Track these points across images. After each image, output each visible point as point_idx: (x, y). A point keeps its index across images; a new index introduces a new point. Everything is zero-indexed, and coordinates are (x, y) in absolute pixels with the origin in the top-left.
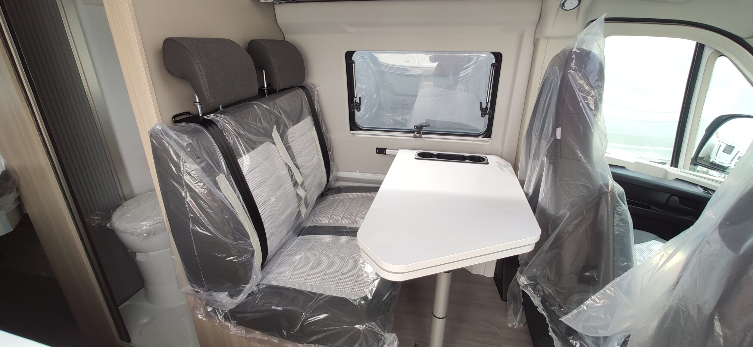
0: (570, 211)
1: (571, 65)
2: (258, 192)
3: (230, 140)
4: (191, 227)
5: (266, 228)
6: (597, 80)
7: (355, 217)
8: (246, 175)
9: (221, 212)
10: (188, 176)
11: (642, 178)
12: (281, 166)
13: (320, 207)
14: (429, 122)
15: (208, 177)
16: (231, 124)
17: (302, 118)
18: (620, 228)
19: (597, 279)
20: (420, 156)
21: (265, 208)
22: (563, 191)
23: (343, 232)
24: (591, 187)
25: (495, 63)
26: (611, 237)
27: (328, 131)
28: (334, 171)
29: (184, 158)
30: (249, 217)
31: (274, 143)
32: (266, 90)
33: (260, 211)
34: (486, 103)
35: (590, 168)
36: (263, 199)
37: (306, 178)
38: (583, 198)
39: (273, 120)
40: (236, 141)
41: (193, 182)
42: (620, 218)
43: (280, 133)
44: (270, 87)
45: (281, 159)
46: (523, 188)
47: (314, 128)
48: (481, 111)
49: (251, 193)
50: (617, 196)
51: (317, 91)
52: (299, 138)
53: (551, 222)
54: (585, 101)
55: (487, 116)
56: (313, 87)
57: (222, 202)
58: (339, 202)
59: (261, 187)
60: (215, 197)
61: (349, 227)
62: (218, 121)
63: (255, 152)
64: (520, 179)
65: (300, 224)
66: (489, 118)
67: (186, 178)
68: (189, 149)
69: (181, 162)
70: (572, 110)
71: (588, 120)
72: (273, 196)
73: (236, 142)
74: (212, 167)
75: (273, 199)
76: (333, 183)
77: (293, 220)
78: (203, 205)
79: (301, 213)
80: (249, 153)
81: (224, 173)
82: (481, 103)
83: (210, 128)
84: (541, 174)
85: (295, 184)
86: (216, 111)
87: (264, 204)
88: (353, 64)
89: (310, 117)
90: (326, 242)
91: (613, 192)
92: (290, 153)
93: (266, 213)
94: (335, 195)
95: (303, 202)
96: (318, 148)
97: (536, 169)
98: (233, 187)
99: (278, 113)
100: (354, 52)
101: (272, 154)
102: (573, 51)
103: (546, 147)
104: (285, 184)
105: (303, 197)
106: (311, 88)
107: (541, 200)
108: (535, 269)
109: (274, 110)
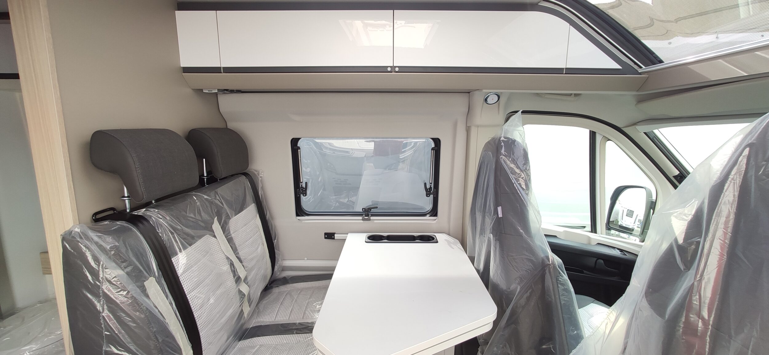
0: (520, 285)
1: (502, 152)
2: (195, 294)
3: (165, 237)
4: (104, 348)
5: (202, 336)
6: (524, 164)
7: (305, 310)
8: (181, 276)
9: (148, 324)
10: (108, 284)
11: (571, 246)
12: (222, 261)
13: (264, 302)
14: (377, 204)
15: (134, 283)
16: (166, 218)
17: (245, 207)
18: (565, 298)
19: (554, 352)
20: (371, 239)
21: (203, 312)
22: (511, 265)
23: (292, 329)
24: (535, 260)
25: (435, 147)
26: (559, 308)
27: (272, 218)
28: (280, 260)
29: (105, 262)
30: (183, 325)
31: (215, 236)
32: (205, 179)
33: (195, 316)
34: (430, 183)
35: (531, 242)
36: (200, 301)
37: (249, 271)
38: (529, 271)
39: (213, 210)
40: (170, 237)
41: (114, 291)
42: (563, 288)
43: (221, 225)
44: (210, 176)
45: (222, 253)
46: (473, 265)
47: (258, 215)
48: (426, 191)
49: (186, 296)
50: (557, 267)
51: (261, 177)
52: (242, 227)
53: (504, 297)
54: (517, 182)
55: (432, 196)
56: (256, 173)
57: (150, 312)
58: (287, 294)
59: (198, 288)
60: (142, 306)
61: (299, 323)
62: (151, 217)
63: (193, 248)
64: (470, 255)
65: (243, 325)
66: (434, 198)
67: (105, 287)
68: (113, 252)
69: (101, 268)
70: (508, 190)
71: (523, 199)
72: (212, 297)
73: (171, 239)
74: (141, 271)
75: (212, 301)
76: (279, 273)
77: (234, 323)
78: (125, 318)
79: (244, 313)
80: (186, 250)
81: (155, 277)
82: (425, 184)
83: (140, 225)
84: (489, 250)
85: (238, 280)
86: (147, 205)
87: (201, 308)
88: (299, 150)
89: (254, 204)
90: (273, 345)
91: (553, 263)
92: (231, 245)
93: (202, 319)
94: (281, 286)
95: (246, 299)
96: (262, 237)
97: (484, 246)
98: (165, 292)
99: (219, 203)
100: (299, 139)
101: (211, 248)
102: (501, 139)
103: (490, 225)
104: (225, 281)
105: (246, 294)
106: (255, 174)
107: (492, 276)
108: (496, 348)
109: (215, 200)
